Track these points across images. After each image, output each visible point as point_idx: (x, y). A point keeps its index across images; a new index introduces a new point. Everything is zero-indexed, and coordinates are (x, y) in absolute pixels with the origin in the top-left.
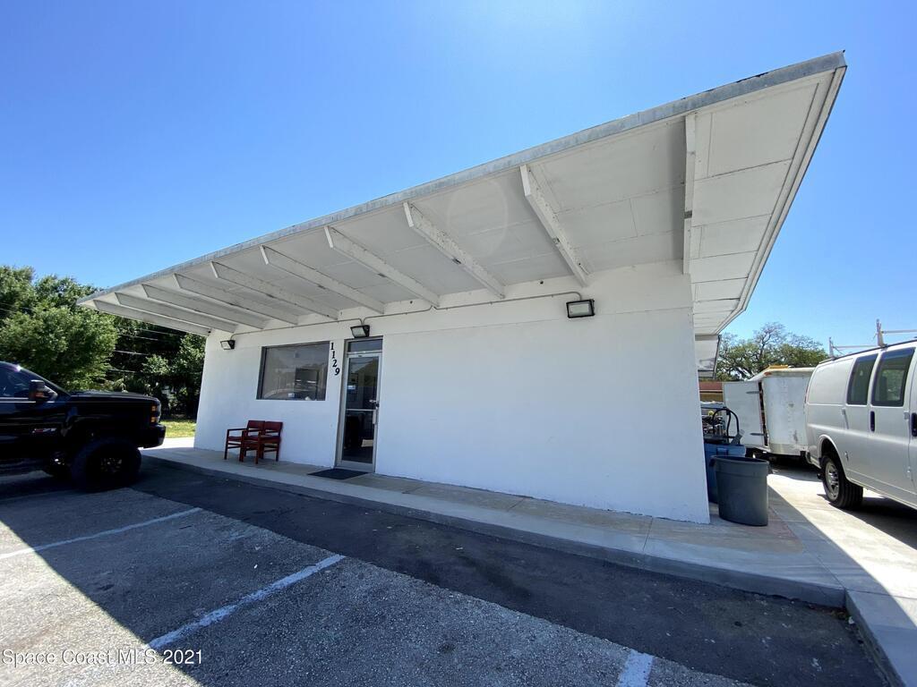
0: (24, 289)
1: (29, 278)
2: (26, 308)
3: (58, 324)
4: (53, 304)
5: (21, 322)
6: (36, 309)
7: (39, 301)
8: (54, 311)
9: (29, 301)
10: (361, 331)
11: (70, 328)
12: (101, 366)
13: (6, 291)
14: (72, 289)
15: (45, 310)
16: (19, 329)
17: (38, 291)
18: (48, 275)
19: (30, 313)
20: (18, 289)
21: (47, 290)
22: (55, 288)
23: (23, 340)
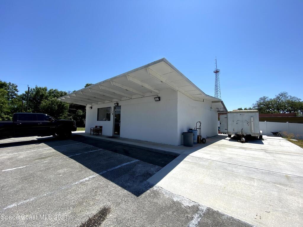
0: (45, 93)
1: (46, 90)
2: (46, 98)
3: (55, 102)
4: (53, 97)
5: (46, 102)
6: (49, 98)
7: (50, 96)
8: (53, 99)
9: (47, 96)
10: (116, 105)
11: (57, 103)
12: (66, 113)
13: (41, 94)
14: (57, 92)
15: (51, 99)
16: (45, 104)
17: (49, 93)
18: (51, 89)
19: (48, 100)
20: (44, 93)
21: (51, 93)
22: (53, 92)
23: (47, 107)
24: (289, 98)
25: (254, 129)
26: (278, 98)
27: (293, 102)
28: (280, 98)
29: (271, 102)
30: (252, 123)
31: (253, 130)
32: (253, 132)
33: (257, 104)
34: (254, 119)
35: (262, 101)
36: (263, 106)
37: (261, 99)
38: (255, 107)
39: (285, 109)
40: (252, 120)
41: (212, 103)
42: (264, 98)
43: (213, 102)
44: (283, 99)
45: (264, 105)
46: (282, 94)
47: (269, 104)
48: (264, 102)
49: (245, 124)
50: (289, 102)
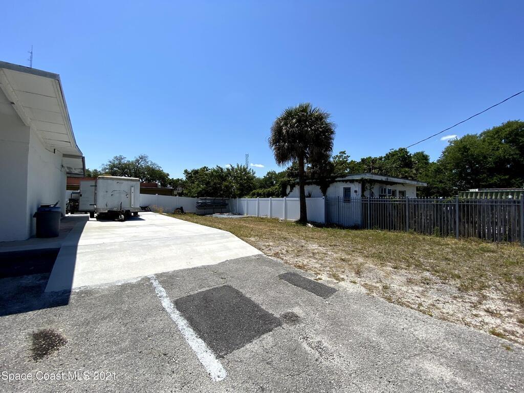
24: (149, 163)
25: (134, 202)
26: (138, 161)
27: (153, 170)
28: (140, 162)
29: (129, 165)
30: (133, 194)
31: (132, 204)
32: (132, 206)
33: (109, 165)
34: (134, 190)
35: (117, 162)
36: (117, 169)
37: (116, 157)
38: (105, 169)
39: (144, 177)
40: (133, 191)
41: (63, 157)
42: (121, 158)
43: (65, 155)
44: (142, 163)
45: (119, 168)
46: (142, 156)
47: (126, 168)
48: (120, 164)
49: (123, 196)
50: (148, 168)
